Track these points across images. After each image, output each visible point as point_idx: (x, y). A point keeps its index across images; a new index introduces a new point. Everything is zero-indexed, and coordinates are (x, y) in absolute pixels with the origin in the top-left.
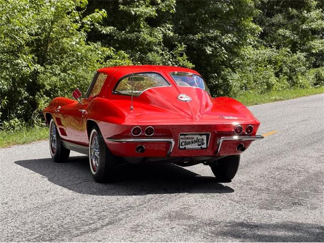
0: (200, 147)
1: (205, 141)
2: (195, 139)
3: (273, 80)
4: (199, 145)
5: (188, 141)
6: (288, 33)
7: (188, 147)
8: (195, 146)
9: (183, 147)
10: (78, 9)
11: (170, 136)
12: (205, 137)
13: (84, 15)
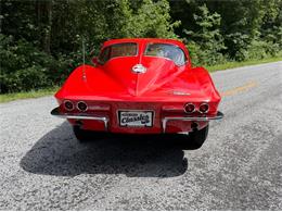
0: (143, 125)
1: (150, 119)
2: (139, 116)
5: (130, 117)
7: (130, 124)
9: (124, 124)
10: (168, 21)
12: (150, 114)
13: (171, 24)
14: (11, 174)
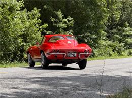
2: (72, 54)
3: (112, 53)
6: (118, 36)
7: (70, 56)
10: (38, 24)
11: (65, 53)
13: (40, 26)
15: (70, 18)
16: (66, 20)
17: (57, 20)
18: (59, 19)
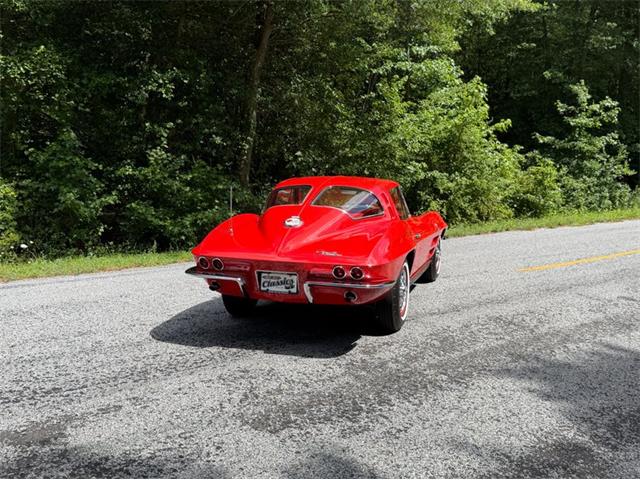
0: (287, 291)
1: (295, 284)
2: (282, 279)
4: (287, 288)
5: (272, 281)
7: (273, 289)
8: (281, 289)
9: (265, 289)
12: (295, 278)
14: (138, 339)
15: (609, 102)
16: (596, 107)
17: (572, 107)
18: (577, 105)
